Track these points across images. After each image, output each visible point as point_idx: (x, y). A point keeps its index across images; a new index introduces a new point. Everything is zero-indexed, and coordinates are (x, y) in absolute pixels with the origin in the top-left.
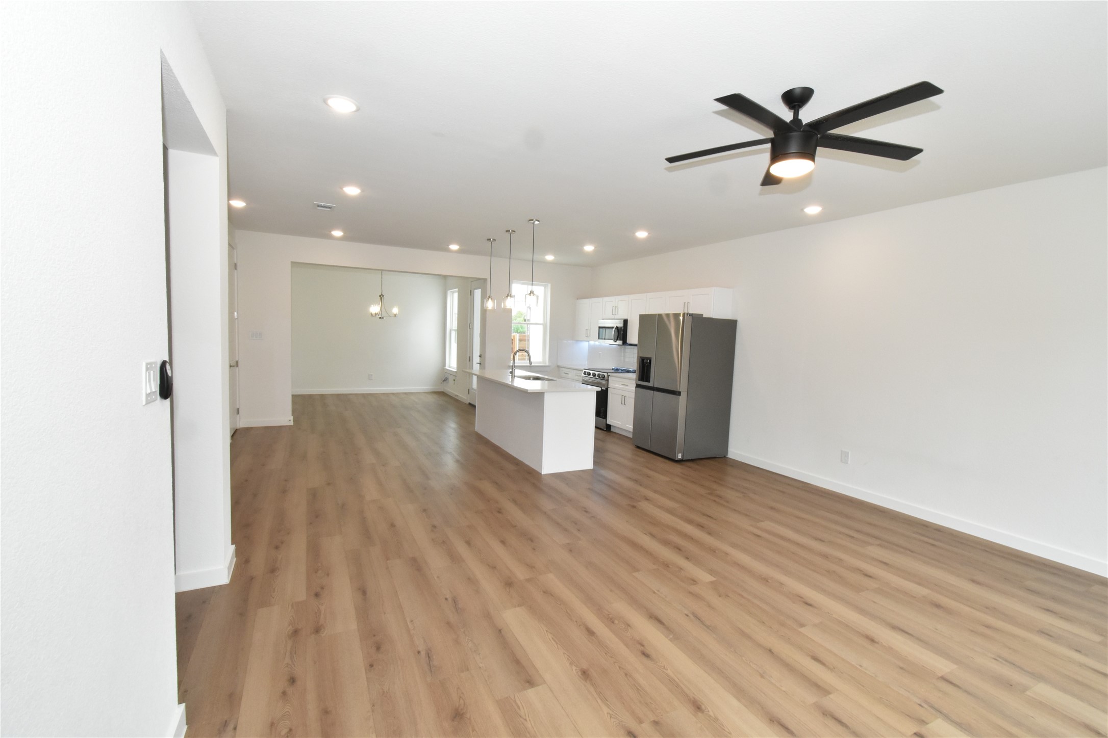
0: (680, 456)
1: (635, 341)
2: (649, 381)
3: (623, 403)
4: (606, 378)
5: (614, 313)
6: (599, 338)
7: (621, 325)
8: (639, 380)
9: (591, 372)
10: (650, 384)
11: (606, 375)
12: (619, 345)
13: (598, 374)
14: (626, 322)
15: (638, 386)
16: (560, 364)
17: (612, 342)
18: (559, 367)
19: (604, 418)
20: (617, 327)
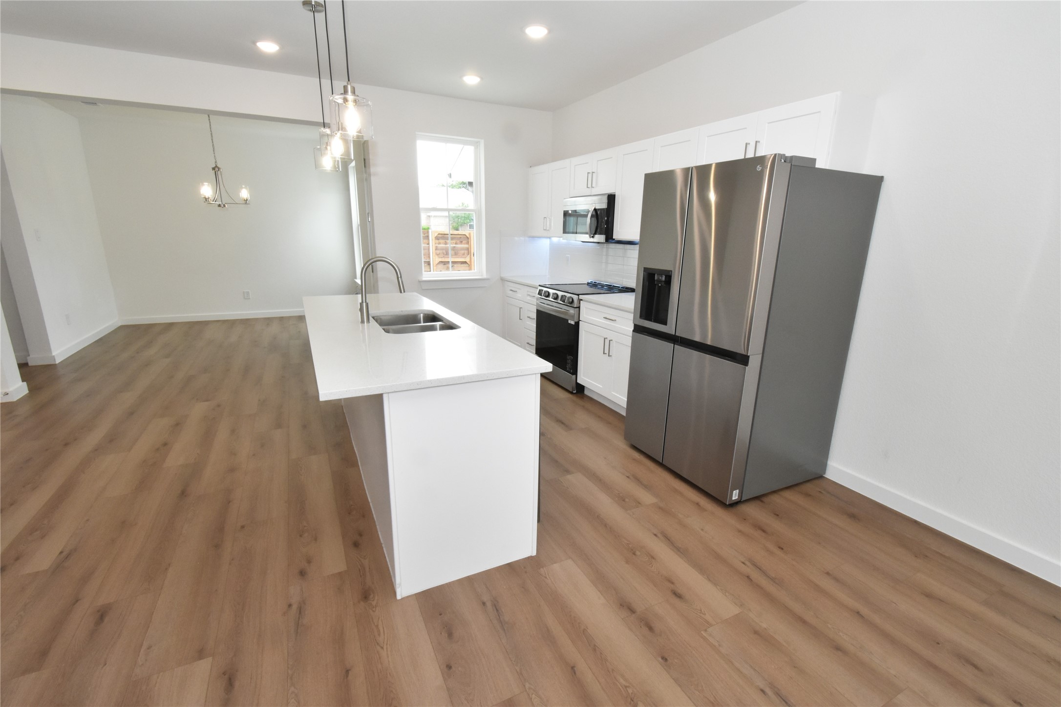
0: (735, 496)
1: (635, 235)
2: (664, 322)
3: (607, 351)
4: (576, 304)
5: (589, 185)
6: (565, 232)
7: (603, 205)
8: (641, 317)
9: (551, 291)
10: (668, 329)
11: (575, 297)
12: (598, 243)
13: (562, 296)
14: (611, 199)
15: (638, 329)
16: (506, 275)
17: (586, 238)
18: (503, 280)
19: (573, 374)
20: (595, 210)
